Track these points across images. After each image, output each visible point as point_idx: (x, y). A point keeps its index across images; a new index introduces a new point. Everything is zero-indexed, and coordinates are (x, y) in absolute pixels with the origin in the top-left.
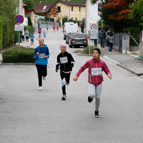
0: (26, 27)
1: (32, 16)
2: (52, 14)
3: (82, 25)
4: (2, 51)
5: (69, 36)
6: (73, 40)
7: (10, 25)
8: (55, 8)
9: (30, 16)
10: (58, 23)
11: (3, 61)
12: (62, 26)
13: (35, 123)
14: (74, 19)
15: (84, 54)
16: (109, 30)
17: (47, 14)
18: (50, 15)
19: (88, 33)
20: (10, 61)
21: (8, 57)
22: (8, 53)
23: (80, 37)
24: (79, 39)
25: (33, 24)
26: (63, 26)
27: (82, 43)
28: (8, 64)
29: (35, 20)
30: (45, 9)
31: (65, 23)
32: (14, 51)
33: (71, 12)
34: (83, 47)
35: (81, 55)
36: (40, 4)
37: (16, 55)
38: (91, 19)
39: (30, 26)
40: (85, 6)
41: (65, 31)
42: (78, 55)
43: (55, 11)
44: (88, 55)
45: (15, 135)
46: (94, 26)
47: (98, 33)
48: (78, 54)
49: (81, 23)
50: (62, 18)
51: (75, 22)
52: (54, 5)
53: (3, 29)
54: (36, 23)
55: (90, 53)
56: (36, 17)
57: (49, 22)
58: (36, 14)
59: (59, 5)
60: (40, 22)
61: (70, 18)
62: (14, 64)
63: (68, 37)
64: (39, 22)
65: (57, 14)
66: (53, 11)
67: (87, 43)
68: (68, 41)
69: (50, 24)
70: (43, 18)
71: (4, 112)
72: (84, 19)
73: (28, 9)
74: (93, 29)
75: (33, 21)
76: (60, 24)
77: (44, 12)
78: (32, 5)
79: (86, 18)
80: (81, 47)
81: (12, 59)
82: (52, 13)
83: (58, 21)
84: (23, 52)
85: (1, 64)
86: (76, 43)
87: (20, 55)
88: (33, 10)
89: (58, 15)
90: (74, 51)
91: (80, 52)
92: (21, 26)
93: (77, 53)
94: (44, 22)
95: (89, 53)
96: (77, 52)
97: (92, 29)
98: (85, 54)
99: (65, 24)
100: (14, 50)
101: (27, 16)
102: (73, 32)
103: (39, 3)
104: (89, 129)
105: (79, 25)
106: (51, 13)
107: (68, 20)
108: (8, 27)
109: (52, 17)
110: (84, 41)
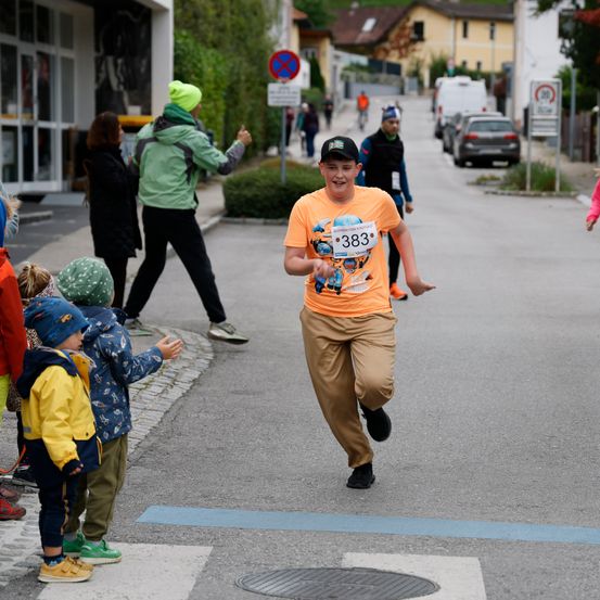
1: (324, 54)
2: (394, 48)
3: (500, 87)
4: (224, 178)
5: (453, 127)
6: (467, 139)
7: (249, 84)
8: (404, 28)
9: (316, 56)
10: (415, 81)
11: (226, 212)
12: (428, 92)
14: (472, 66)
16: (595, 105)
17: (376, 48)
18: (387, 52)
19: (519, 115)
20: (252, 211)
21: (245, 196)
22: (243, 185)
23: (492, 131)
24: (490, 135)
25: (328, 84)
27: (503, 150)
28: (244, 223)
29: (335, 68)
30: (367, 32)
31: (439, 80)
32: (264, 177)
33: (461, 42)
34: (506, 163)
35: (500, 191)
36: (352, 13)
37: (273, 192)
38: (534, 65)
39: (316, 90)
40: (510, 21)
41: (440, 109)
42: (487, 193)
43: (405, 36)
44: (522, 192)
46: (546, 89)
47: (559, 117)
48: (487, 189)
49: (495, 81)
50: (428, 61)
51: (474, 76)
52: (400, 18)
53: (225, 98)
54: (338, 78)
55: (532, 185)
56: (337, 57)
57: (383, 76)
58: (338, 47)
59: (420, 15)
60: (352, 75)
61: (458, 63)
62: (265, 224)
63: (452, 131)
64: (348, 77)
65: (410, 48)
66: (399, 36)
67: (518, 149)
68: (452, 144)
69: (387, 83)
70: (363, 60)
71: (236, 392)
72: (508, 66)
73: (310, 31)
74: (543, 100)
75: (326, 73)
76: (421, 83)
77: (366, 41)
78: (324, 14)
79: (514, 63)
80: (496, 163)
81: (259, 205)
82: (394, 45)
83: (416, 74)
84: (299, 182)
86: (478, 150)
87: (285, 189)
88: (329, 35)
89: (414, 50)
90: (474, 179)
91: (495, 183)
92: (292, 90)
93: (485, 185)
94: (365, 75)
95: (528, 186)
96: (483, 182)
97: (541, 100)
99: (441, 83)
100: (264, 173)
101: (307, 54)
102: (467, 111)
103: (350, 9)
104: (541, 457)
105: (488, 86)
106: (392, 42)
107: (451, 68)
108: (243, 93)
109: (393, 58)
110: (508, 144)
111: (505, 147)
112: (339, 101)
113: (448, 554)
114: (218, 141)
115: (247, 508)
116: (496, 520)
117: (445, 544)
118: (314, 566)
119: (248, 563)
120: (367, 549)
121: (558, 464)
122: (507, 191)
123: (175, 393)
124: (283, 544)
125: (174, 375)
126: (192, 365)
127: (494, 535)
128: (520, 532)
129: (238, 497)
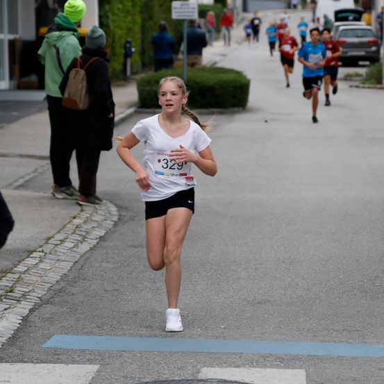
0: (208, 8)
4: (138, 77)
11: (139, 104)
12: (310, 6)
13: (218, 276)
15: (370, 84)
23: (358, 37)
24: (356, 40)
26: (313, 5)
27: (366, 52)
34: (367, 63)
35: (361, 85)
39: (219, 5)
41: (318, 19)
42: (351, 86)
44: (378, 86)
45: (160, 310)
48: (351, 83)
53: (141, 12)
67: (378, 52)
71: (133, 246)
80: (361, 63)
84: (197, 80)
85: (136, 112)
86: (346, 53)
91: (358, 78)
92: (191, 6)
95: (383, 82)
96: (349, 78)
98: (372, 84)
108: (156, 9)
110: (370, 47)
111: (368, 50)
112: (238, 14)
113: (282, 368)
114: (135, 47)
115: (131, 335)
116: (325, 341)
117: (281, 360)
118: (177, 378)
119: (125, 377)
120: (220, 365)
121: (378, 298)
122: (367, 86)
123: (84, 248)
124: (155, 362)
125: (84, 234)
126: (100, 225)
127: (320, 353)
128: (342, 350)
129: (125, 327)
